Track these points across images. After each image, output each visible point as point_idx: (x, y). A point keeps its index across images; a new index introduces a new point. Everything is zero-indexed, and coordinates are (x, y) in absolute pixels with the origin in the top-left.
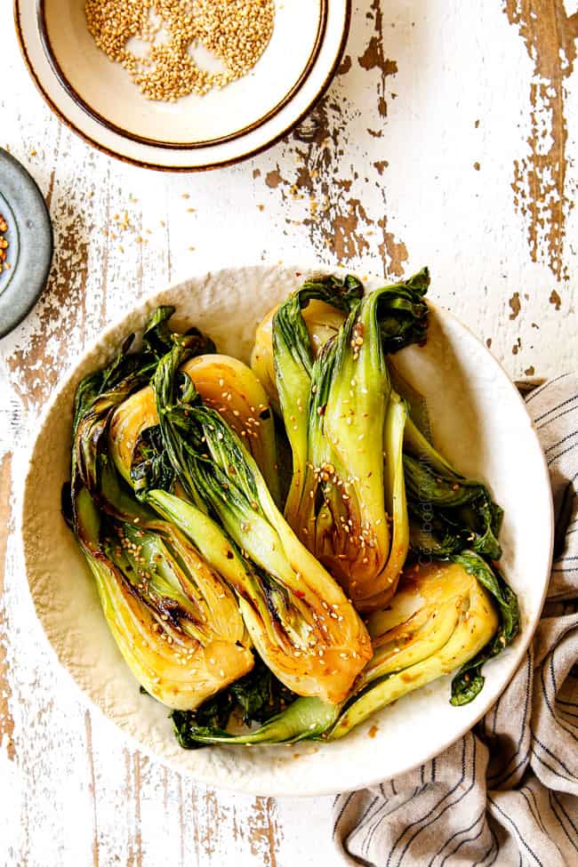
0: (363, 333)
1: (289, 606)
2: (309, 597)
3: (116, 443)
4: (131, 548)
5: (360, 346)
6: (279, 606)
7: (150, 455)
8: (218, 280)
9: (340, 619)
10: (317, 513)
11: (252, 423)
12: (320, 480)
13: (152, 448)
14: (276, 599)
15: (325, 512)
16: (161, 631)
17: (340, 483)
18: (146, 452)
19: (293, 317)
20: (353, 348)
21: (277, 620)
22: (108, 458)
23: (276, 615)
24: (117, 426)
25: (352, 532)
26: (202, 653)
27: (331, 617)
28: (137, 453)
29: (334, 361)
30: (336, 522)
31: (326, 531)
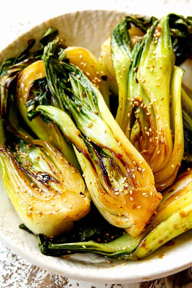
0: (160, 30)
1: (113, 165)
2: (125, 158)
3: (20, 89)
4: (22, 155)
5: (159, 37)
6: (107, 165)
7: (38, 94)
8: (83, 17)
9: (143, 170)
10: (131, 127)
11: (97, 80)
12: (133, 106)
13: (39, 91)
14: (106, 162)
15: (137, 125)
16: (35, 186)
17: (145, 107)
18: (35, 93)
19: (122, 30)
20: (155, 38)
21: (105, 174)
22: (14, 97)
23: (105, 170)
24: (21, 79)
25: (151, 135)
26: (59, 196)
27: (138, 170)
28: (31, 93)
29: (144, 45)
30: (142, 129)
31: (136, 136)
